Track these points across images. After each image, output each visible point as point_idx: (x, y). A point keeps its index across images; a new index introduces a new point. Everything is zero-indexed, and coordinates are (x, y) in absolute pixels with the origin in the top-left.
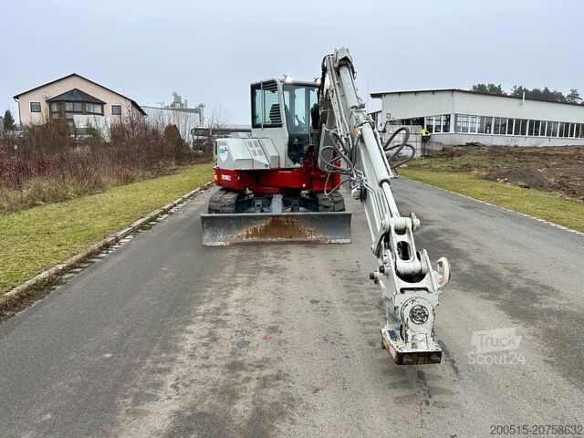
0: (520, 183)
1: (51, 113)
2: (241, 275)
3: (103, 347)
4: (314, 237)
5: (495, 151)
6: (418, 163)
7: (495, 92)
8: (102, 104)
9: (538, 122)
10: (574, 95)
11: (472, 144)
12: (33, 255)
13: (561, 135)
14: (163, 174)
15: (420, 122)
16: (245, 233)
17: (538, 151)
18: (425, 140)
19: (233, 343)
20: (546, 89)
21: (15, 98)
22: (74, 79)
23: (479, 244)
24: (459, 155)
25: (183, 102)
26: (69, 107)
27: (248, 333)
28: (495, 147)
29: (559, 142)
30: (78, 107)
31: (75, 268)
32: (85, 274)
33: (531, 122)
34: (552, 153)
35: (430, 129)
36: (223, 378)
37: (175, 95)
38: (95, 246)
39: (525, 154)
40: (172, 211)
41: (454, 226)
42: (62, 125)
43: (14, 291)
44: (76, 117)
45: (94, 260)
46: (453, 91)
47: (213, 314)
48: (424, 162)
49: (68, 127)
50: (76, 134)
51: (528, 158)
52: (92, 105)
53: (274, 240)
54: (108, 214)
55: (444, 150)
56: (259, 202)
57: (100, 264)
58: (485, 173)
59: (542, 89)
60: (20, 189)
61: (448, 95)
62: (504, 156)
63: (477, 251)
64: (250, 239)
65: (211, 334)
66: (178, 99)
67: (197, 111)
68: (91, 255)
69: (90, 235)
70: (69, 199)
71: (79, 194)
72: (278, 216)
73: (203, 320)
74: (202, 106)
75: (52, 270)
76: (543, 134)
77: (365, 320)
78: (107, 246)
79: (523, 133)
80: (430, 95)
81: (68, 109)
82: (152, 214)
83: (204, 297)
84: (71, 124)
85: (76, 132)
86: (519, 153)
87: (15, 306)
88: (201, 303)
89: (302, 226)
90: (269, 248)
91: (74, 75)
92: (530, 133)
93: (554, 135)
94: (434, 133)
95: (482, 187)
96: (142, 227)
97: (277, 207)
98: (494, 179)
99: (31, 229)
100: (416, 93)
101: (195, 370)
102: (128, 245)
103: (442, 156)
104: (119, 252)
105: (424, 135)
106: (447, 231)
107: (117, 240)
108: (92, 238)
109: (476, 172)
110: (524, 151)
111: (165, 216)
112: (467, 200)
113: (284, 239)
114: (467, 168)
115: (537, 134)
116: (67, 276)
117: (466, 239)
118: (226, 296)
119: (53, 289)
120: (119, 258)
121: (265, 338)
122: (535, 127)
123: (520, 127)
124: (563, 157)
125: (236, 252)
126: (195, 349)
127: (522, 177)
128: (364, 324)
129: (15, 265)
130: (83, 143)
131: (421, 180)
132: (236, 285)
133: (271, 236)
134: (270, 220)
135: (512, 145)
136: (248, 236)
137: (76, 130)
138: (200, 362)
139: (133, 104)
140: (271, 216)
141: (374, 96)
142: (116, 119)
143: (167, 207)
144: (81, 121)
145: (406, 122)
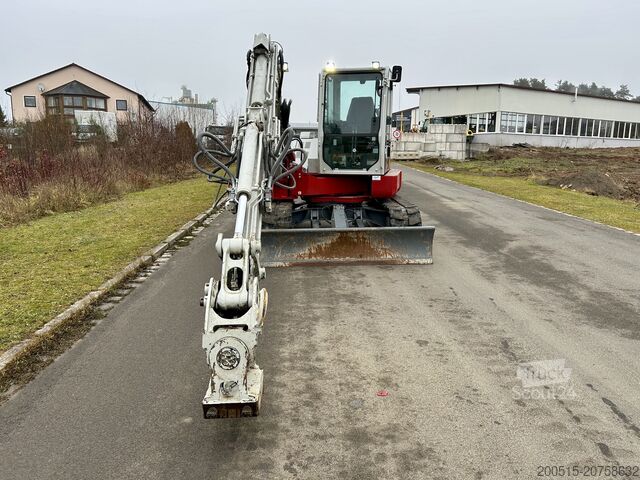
0: (587, 190)
1: (48, 108)
2: (316, 305)
3: (178, 407)
4: (389, 257)
5: (547, 153)
6: (464, 166)
7: (539, 87)
8: (105, 98)
9: (591, 121)
10: (624, 92)
11: (520, 145)
12: (58, 279)
13: (615, 136)
15: (462, 120)
16: (307, 251)
17: (593, 153)
18: (469, 140)
19: (343, 402)
20: (594, 84)
21: (6, 90)
22: (73, 70)
23: (584, 265)
24: (508, 158)
25: (193, 96)
26: (67, 101)
27: (356, 387)
28: (546, 148)
29: (613, 143)
30: (78, 101)
31: (113, 295)
32: (126, 303)
33: (584, 120)
34: (608, 155)
35: (473, 128)
36: (349, 455)
37: (184, 88)
38: (130, 267)
39: (579, 156)
40: (207, 222)
41: (542, 242)
42: (62, 121)
43: (46, 328)
44: (78, 113)
45: (134, 285)
46: (500, 85)
47: (301, 359)
48: (471, 165)
49: (69, 123)
50: (78, 132)
51: (586, 161)
52: (93, 100)
53: (342, 259)
54: (134, 227)
55: (490, 151)
56: (314, 214)
57: (141, 290)
58: (544, 178)
59: (589, 85)
60: (25, 195)
61: (494, 91)
62: (558, 158)
63: (587, 274)
64: (313, 259)
65: (309, 388)
66: (187, 93)
67: (210, 106)
68: (129, 278)
69: (120, 253)
70: (82, 207)
71: (94, 202)
72: (346, 232)
73: (293, 368)
74: (214, 101)
75: (87, 299)
76: (596, 134)
77: (496, 368)
78: (144, 267)
79: (575, 133)
80: (474, 90)
81: (67, 104)
82: (186, 226)
83: (283, 335)
84: (72, 121)
85: (78, 129)
86: (574, 155)
87: (52, 348)
88: (282, 344)
89: (375, 243)
90: (337, 271)
91: (73, 65)
92: (583, 134)
93: (608, 135)
94: (477, 132)
95: (548, 195)
96: (177, 242)
97: (340, 220)
98: (557, 185)
99: (47, 245)
100: (458, 87)
101: (308, 443)
102: (168, 265)
103: (488, 159)
104: (159, 274)
105: (468, 134)
106: (538, 248)
107: (153, 259)
108: (123, 256)
109: (534, 177)
110: (578, 153)
111: (201, 229)
112: (540, 210)
113: (353, 259)
114: (522, 172)
115: (589, 134)
116: (105, 306)
117: (566, 259)
118: (309, 334)
119: (94, 325)
120: (162, 283)
121: (381, 394)
122: (588, 127)
123: (571, 126)
124: (623, 160)
125: (300, 274)
126: (296, 409)
127: (589, 183)
128: (498, 374)
129: (40, 292)
130: (87, 143)
131: (478, 186)
132: (316, 319)
133: (339, 255)
134: (335, 238)
135: (563, 147)
136: (310, 255)
137: (78, 127)
138: (311, 430)
139: (141, 98)
140: (339, 232)
141: (410, 91)
142: (122, 115)
143: (200, 218)
144: (83, 117)
145: (447, 120)
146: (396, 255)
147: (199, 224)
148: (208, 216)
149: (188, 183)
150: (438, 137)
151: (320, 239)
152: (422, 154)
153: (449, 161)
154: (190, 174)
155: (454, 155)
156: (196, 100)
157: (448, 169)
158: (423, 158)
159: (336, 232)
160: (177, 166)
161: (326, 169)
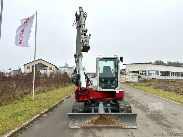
0: (164, 90)
1: (33, 69)
4: (119, 125)
5: (160, 81)
6: (137, 84)
8: (47, 67)
9: (173, 72)
11: (154, 79)
13: (181, 76)
14: (66, 86)
15: (138, 72)
16: (88, 122)
18: (139, 77)
20: (178, 62)
24: (149, 82)
25: (68, 65)
28: (160, 79)
30: (40, 68)
31: (59, 104)
32: (61, 105)
33: (171, 72)
35: (141, 74)
37: (66, 63)
48: (139, 83)
52: (44, 67)
53: (101, 126)
55: (145, 80)
56: (93, 105)
57: (63, 104)
58: (155, 87)
61: (145, 65)
62: (163, 82)
64: (90, 125)
66: (67, 64)
72: (103, 115)
76: (175, 76)
78: (63, 101)
79: (169, 75)
81: (37, 68)
84: (39, 72)
86: (167, 81)
87: (53, 109)
89: (114, 119)
91: (40, 59)
92: (171, 75)
93: (179, 76)
95: (153, 90)
96: (68, 98)
98: (157, 88)
100: (136, 64)
102: (67, 101)
103: (144, 82)
104: (65, 102)
105: (139, 76)
107: (64, 100)
108: (59, 99)
109: (152, 86)
113: (105, 126)
114: (150, 85)
115: (173, 76)
119: (57, 107)
122: (173, 74)
123: (168, 73)
124: (180, 83)
127: (165, 88)
130: (43, 78)
131: (136, 88)
133: (100, 124)
134: (98, 117)
135: (166, 79)
136: (89, 123)
137: (41, 74)
139: (56, 66)
140: (99, 114)
141: (124, 65)
142: (51, 71)
143: (72, 93)
144: (42, 72)
145: (133, 72)
146: (122, 124)
147: (72, 95)
148: (73, 93)
149: (68, 87)
150: (130, 76)
151: (92, 117)
152: (126, 81)
153: (133, 82)
154: (68, 85)
155: (135, 81)
157: (132, 84)
158: (126, 82)
159: (98, 114)
160: (65, 83)
161: (100, 89)
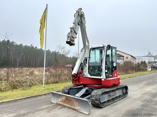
16: (60, 100)
37: (149, 52)
52: (121, 57)
64: (61, 103)
89: (75, 102)
113: (69, 106)
133: (66, 103)
139: (131, 56)
146: (79, 108)
151: (63, 97)
156: (152, 55)
161: (89, 76)
